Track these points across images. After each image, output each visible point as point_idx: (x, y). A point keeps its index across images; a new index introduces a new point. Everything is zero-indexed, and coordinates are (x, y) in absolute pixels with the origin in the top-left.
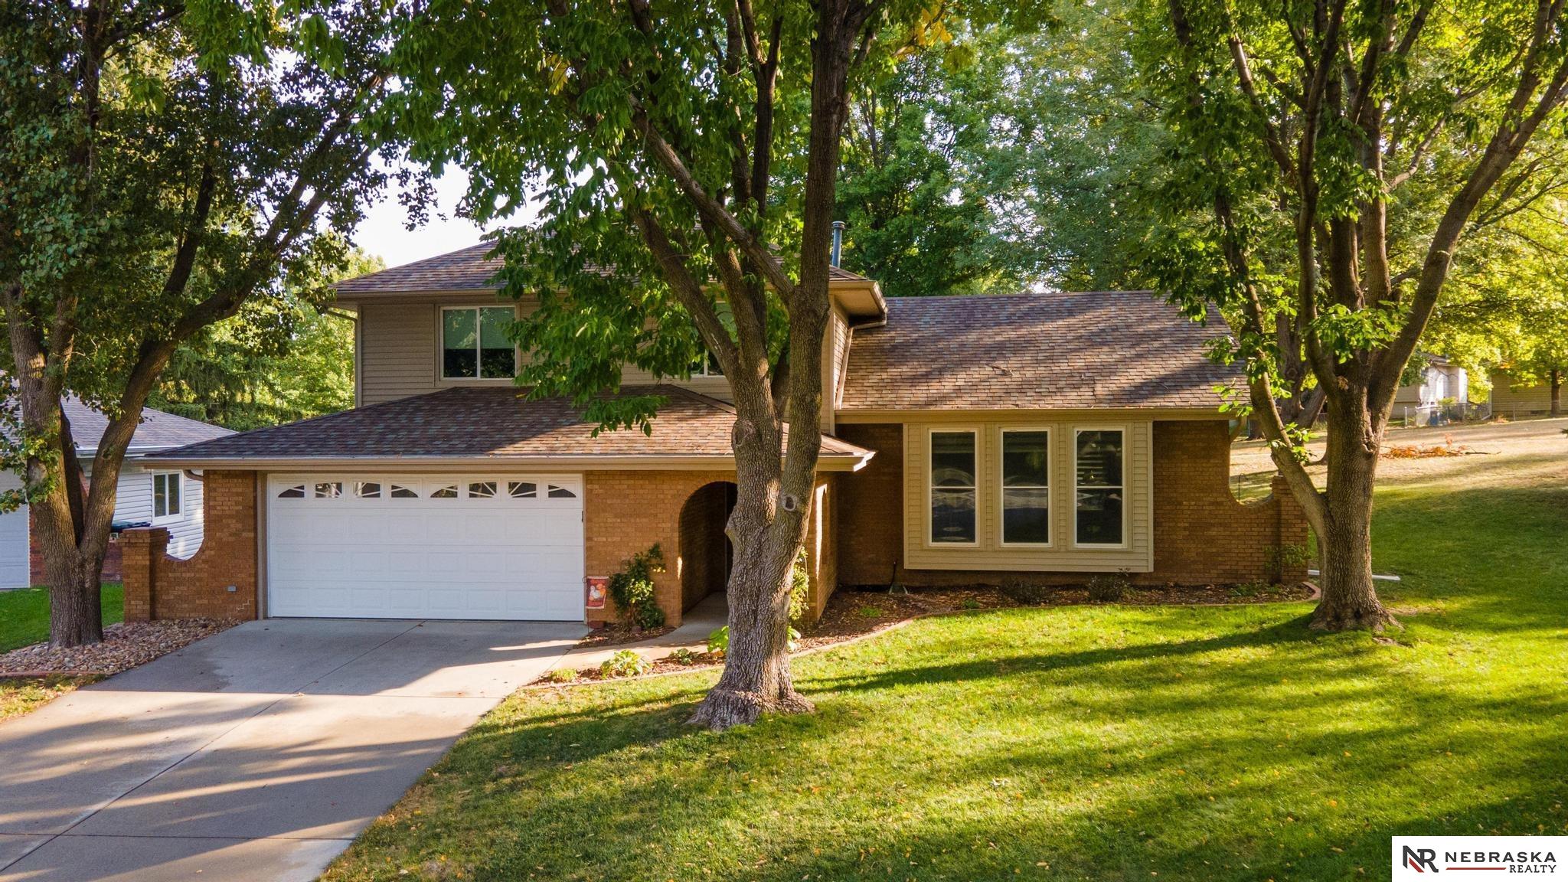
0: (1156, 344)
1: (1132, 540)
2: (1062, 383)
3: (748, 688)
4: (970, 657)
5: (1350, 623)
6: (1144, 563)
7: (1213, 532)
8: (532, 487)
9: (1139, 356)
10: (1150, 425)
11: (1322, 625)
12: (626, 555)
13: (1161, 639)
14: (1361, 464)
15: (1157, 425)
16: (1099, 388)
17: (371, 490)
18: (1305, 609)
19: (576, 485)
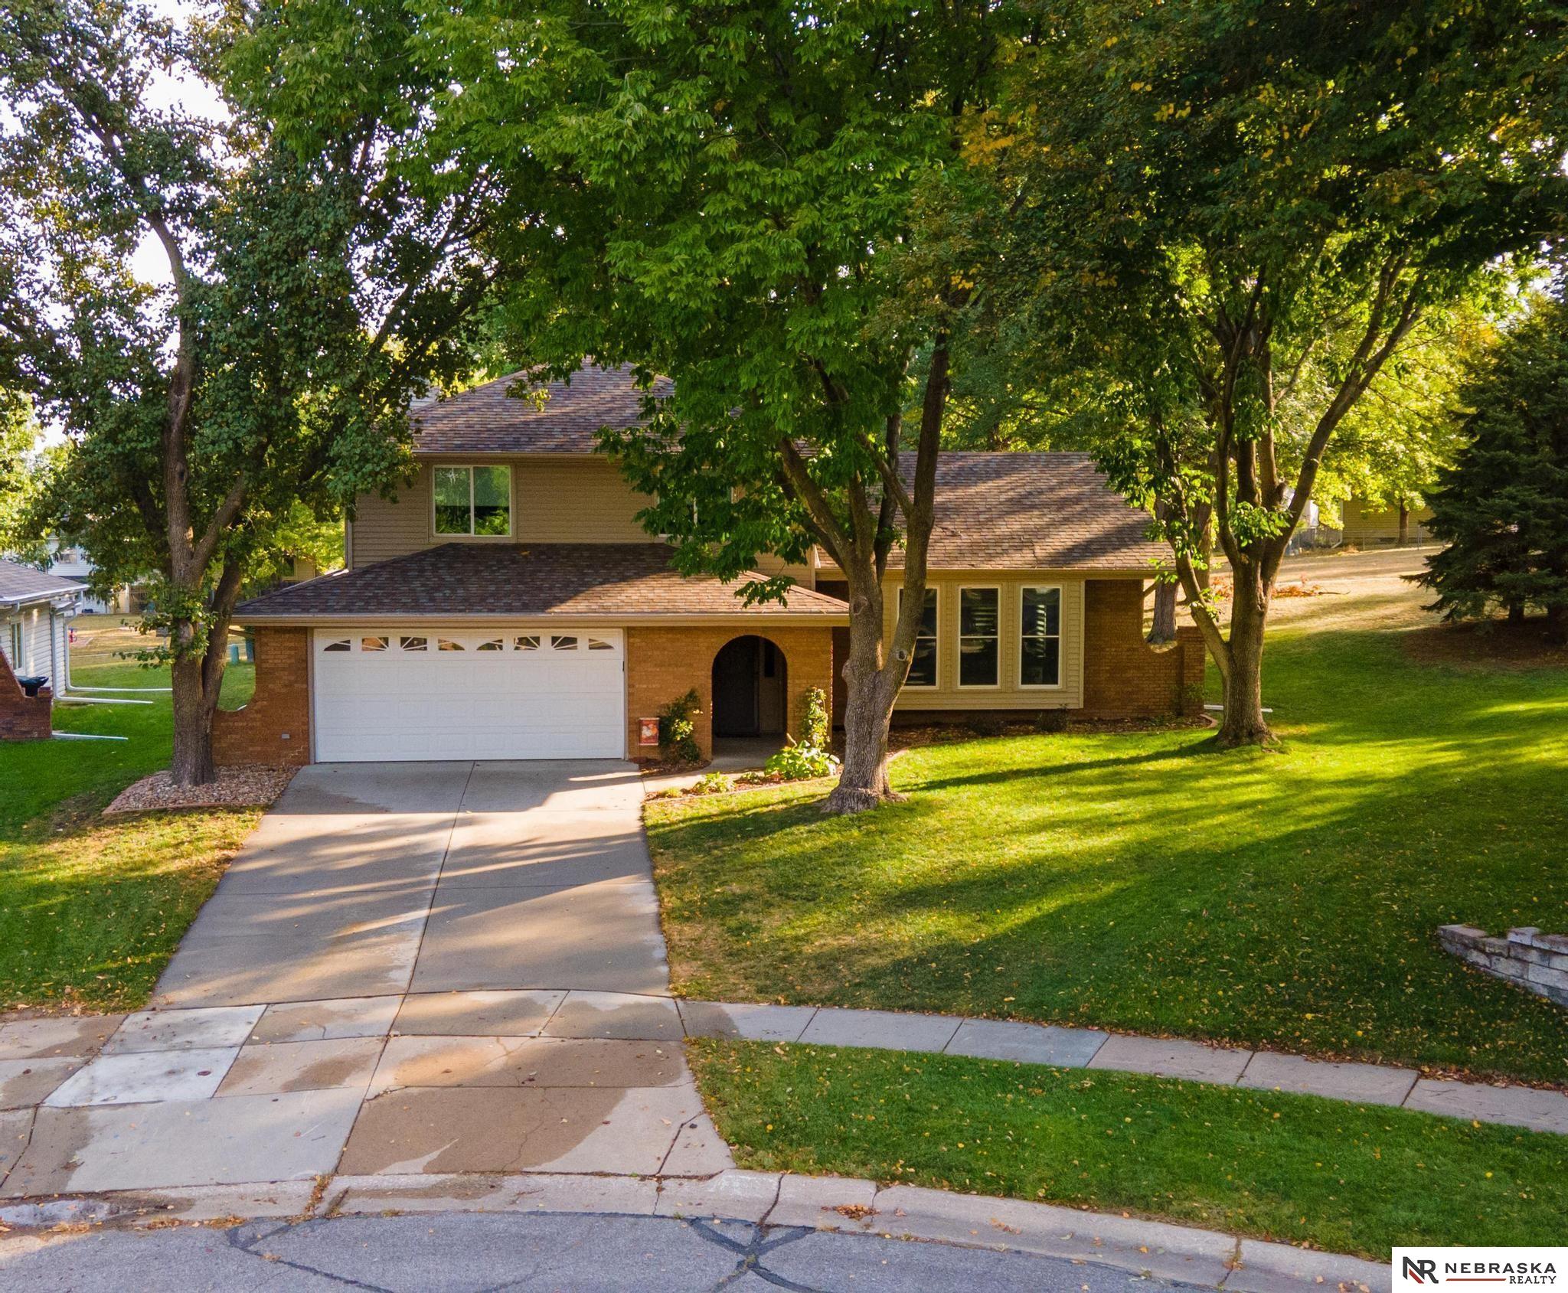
0: (1078, 508)
1: (1066, 683)
2: (1006, 545)
4: (982, 771)
5: (1246, 740)
6: (1075, 701)
7: (1130, 674)
8: (573, 640)
9: (1066, 521)
10: (1083, 584)
11: (1225, 743)
12: (666, 700)
13: (1112, 756)
14: (1256, 619)
15: (1088, 583)
16: (1038, 550)
17: (418, 644)
18: (1208, 735)
19: (617, 640)
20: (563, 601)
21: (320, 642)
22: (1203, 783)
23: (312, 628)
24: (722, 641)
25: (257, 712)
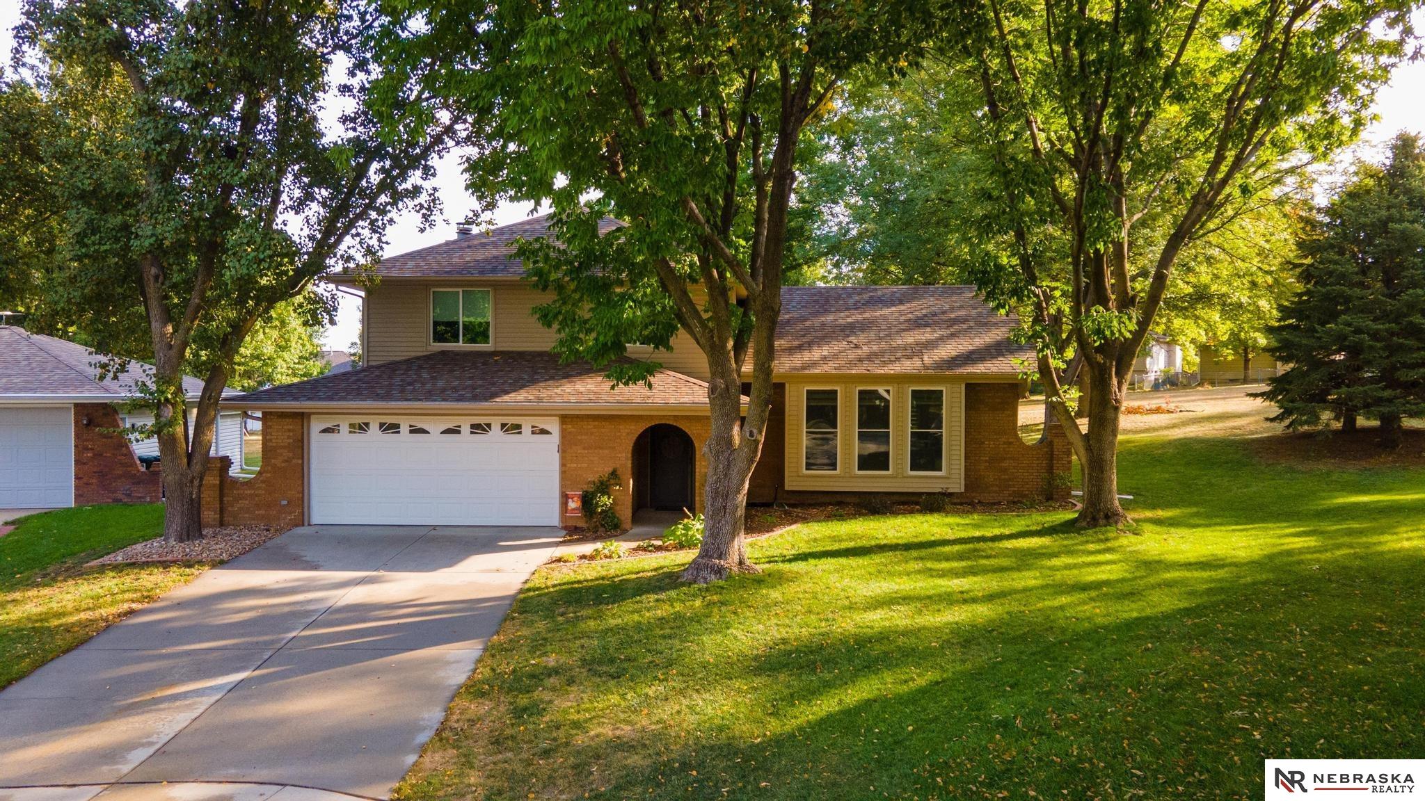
0: (965, 326)
1: (949, 469)
2: (899, 355)
3: (720, 557)
5: (1102, 522)
6: (957, 486)
7: (1005, 464)
8: (518, 427)
9: (953, 335)
10: (963, 387)
11: (1084, 524)
12: (592, 477)
13: (977, 534)
14: (1111, 414)
15: (968, 386)
16: (926, 358)
17: (393, 428)
18: (1071, 516)
19: (554, 426)
20: (507, 393)
21: (316, 426)
22: (1055, 562)
23: (309, 415)
24: (640, 428)
25: (263, 482)
